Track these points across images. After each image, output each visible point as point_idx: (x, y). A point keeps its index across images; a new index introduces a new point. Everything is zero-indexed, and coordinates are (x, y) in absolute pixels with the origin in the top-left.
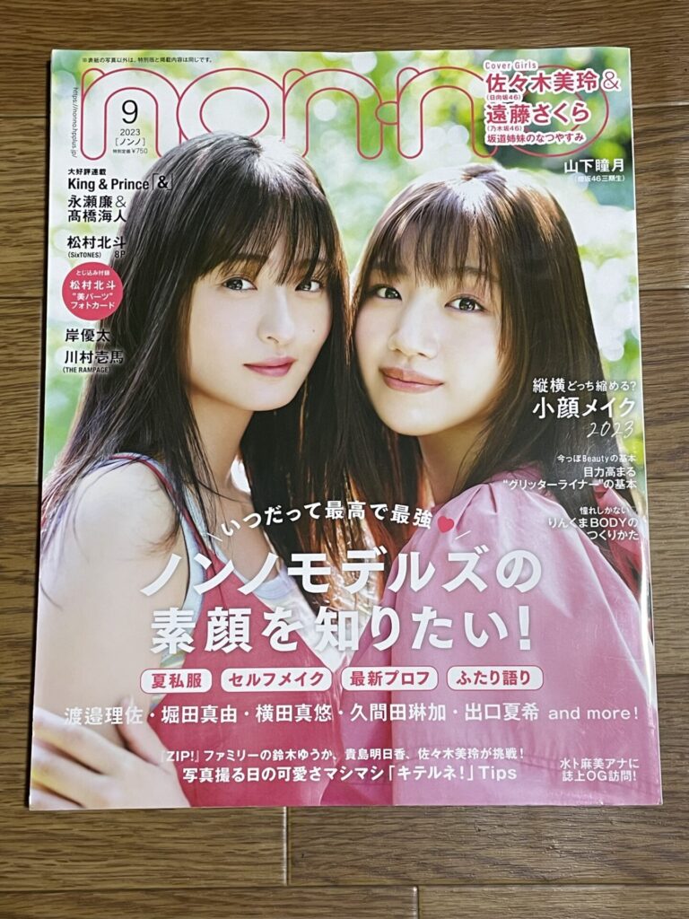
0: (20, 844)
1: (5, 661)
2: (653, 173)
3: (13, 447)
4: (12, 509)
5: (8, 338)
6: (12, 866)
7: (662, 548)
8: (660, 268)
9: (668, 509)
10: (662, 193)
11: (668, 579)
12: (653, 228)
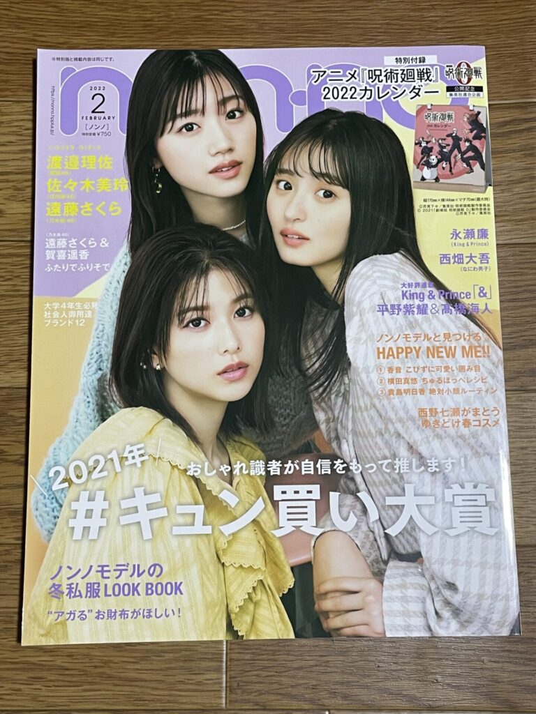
0: (14, 672)
1: (5, 526)
2: (519, 153)
3: (15, 358)
4: (14, 406)
5: (13, 272)
6: (7, 690)
7: (524, 445)
8: (525, 227)
9: (530, 415)
10: (527, 169)
11: (529, 470)
12: (519, 196)
